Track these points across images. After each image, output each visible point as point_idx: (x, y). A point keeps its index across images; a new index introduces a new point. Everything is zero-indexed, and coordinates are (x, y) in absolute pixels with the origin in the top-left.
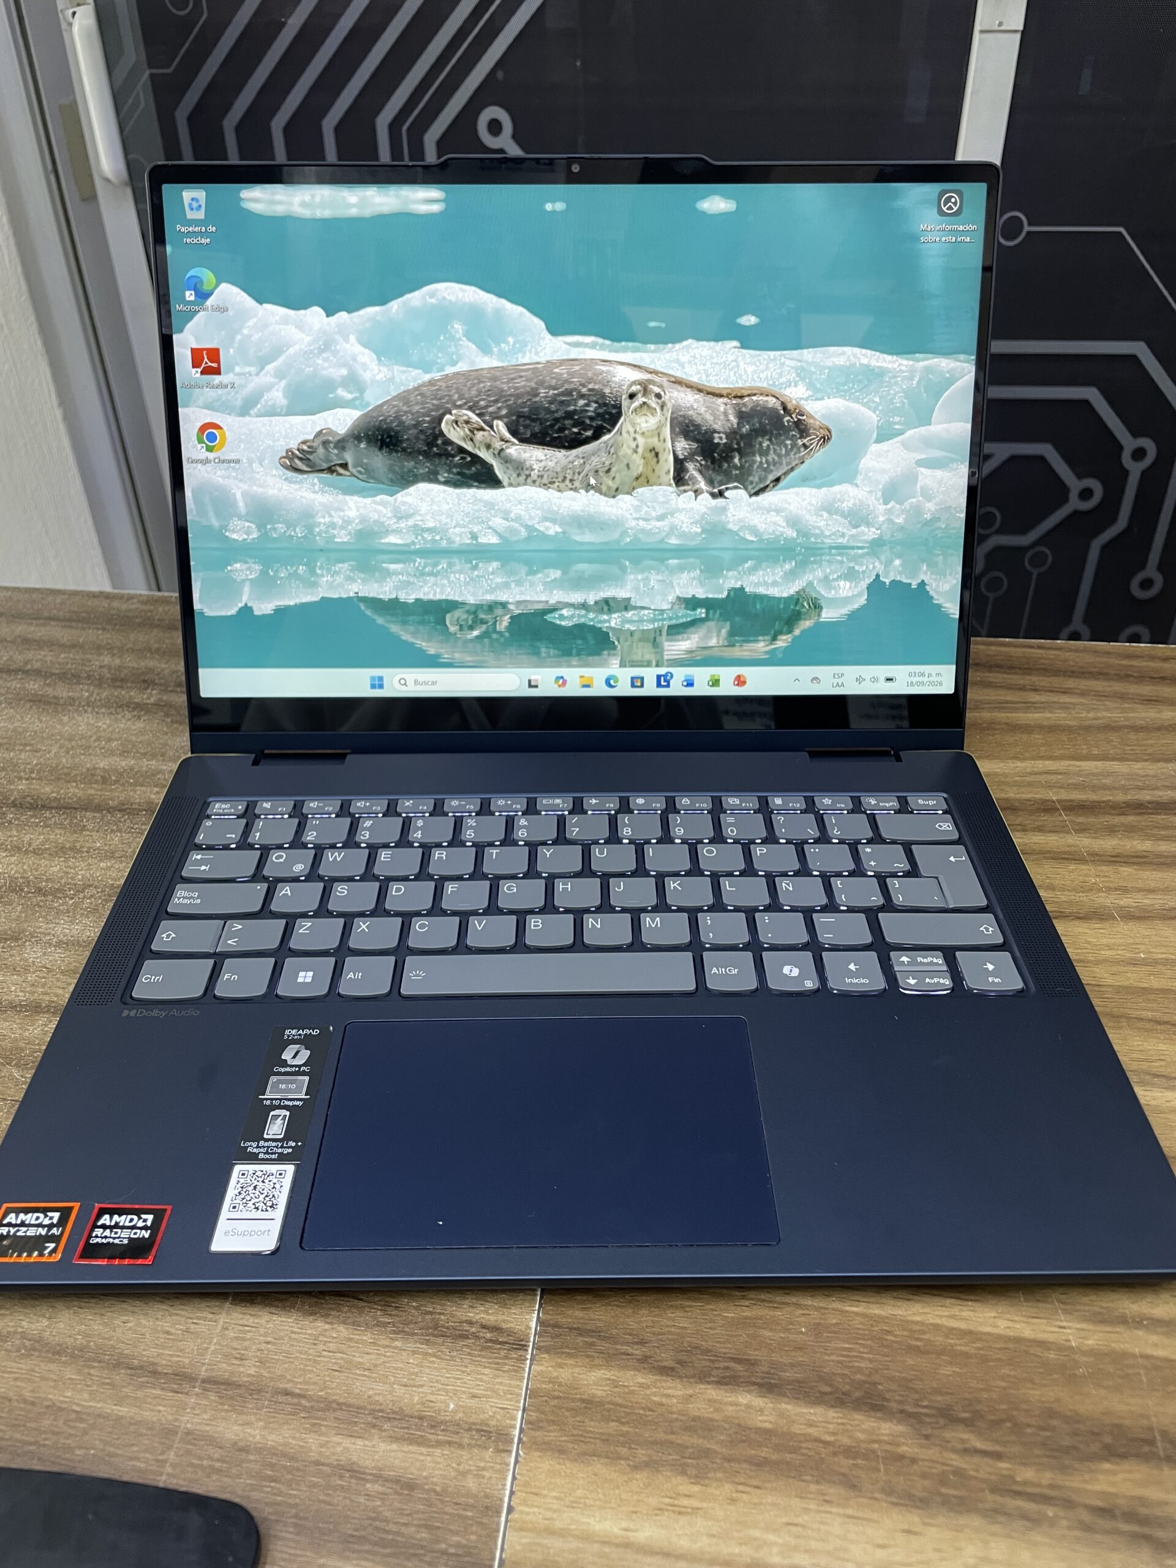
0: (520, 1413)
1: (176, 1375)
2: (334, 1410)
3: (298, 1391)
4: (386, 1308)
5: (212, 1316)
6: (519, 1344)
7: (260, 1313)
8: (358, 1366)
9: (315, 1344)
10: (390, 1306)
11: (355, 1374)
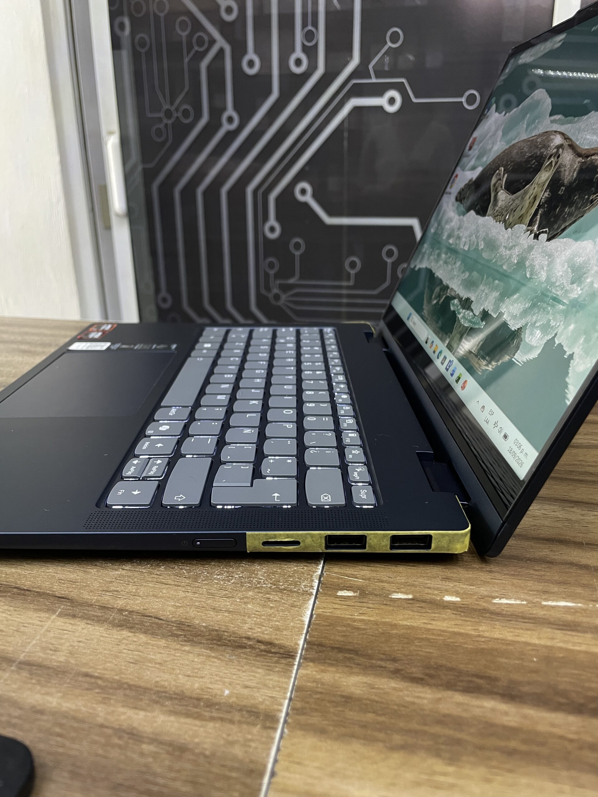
0: (287, 701)
2: (125, 689)
3: (96, 674)
4: (180, 626)
5: (40, 623)
6: (289, 655)
7: (79, 623)
8: (151, 661)
9: (118, 645)
10: (184, 625)
11: (148, 666)
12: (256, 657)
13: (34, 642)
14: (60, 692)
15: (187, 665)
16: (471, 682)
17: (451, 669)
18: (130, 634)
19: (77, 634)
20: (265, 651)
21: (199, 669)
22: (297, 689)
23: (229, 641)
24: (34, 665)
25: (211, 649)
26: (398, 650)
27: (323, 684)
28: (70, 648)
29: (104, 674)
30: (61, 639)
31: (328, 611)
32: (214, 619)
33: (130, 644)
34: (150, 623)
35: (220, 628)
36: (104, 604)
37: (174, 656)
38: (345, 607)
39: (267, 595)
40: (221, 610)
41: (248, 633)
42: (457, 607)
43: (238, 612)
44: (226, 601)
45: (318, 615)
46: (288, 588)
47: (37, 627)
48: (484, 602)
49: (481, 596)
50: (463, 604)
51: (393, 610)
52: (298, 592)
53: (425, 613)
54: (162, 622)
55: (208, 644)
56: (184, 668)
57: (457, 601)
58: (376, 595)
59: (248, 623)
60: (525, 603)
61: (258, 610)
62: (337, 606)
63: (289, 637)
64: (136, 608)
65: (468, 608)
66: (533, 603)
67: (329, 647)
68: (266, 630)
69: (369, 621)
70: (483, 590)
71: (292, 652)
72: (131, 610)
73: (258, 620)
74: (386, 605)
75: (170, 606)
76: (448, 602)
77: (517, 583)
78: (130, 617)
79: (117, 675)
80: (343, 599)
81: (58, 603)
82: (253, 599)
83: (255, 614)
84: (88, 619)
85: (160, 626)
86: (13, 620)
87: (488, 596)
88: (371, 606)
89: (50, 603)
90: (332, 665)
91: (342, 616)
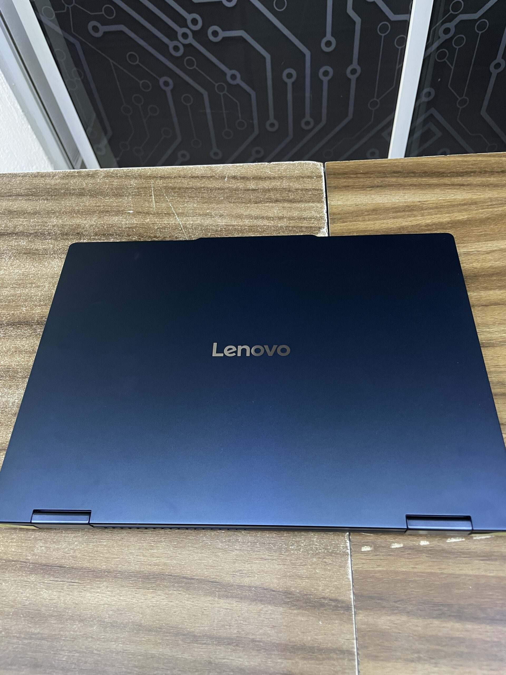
1: (204, 636)
2: (276, 647)
3: (257, 639)
5: (211, 605)
7: (232, 602)
10: (287, 593)
12: (332, 612)
14: (245, 655)
16: (440, 610)
17: (430, 603)
18: (263, 606)
20: (335, 606)
22: (358, 630)
23: (315, 602)
24: (224, 639)
25: (308, 610)
26: (402, 592)
27: (369, 625)
31: (360, 566)
32: (301, 586)
33: (265, 614)
34: (269, 595)
35: (307, 592)
37: (291, 618)
38: (368, 561)
39: (324, 560)
40: (303, 577)
41: (323, 594)
42: (427, 550)
43: (313, 577)
44: (303, 569)
45: (355, 571)
50: (432, 547)
51: (395, 559)
52: (340, 554)
53: (411, 559)
54: (275, 593)
55: (304, 606)
57: (428, 545)
58: (383, 547)
59: (321, 586)
61: (323, 574)
62: (364, 561)
63: (344, 593)
64: (257, 583)
65: (434, 550)
67: (367, 597)
68: (332, 590)
69: (384, 571)
71: (349, 605)
72: (255, 586)
73: (325, 582)
75: (275, 579)
76: (423, 547)
78: (257, 592)
79: (268, 638)
80: (366, 555)
81: (213, 587)
82: (317, 564)
83: (322, 578)
84: (235, 597)
85: (275, 597)
88: (382, 558)
89: (209, 587)
91: (368, 569)
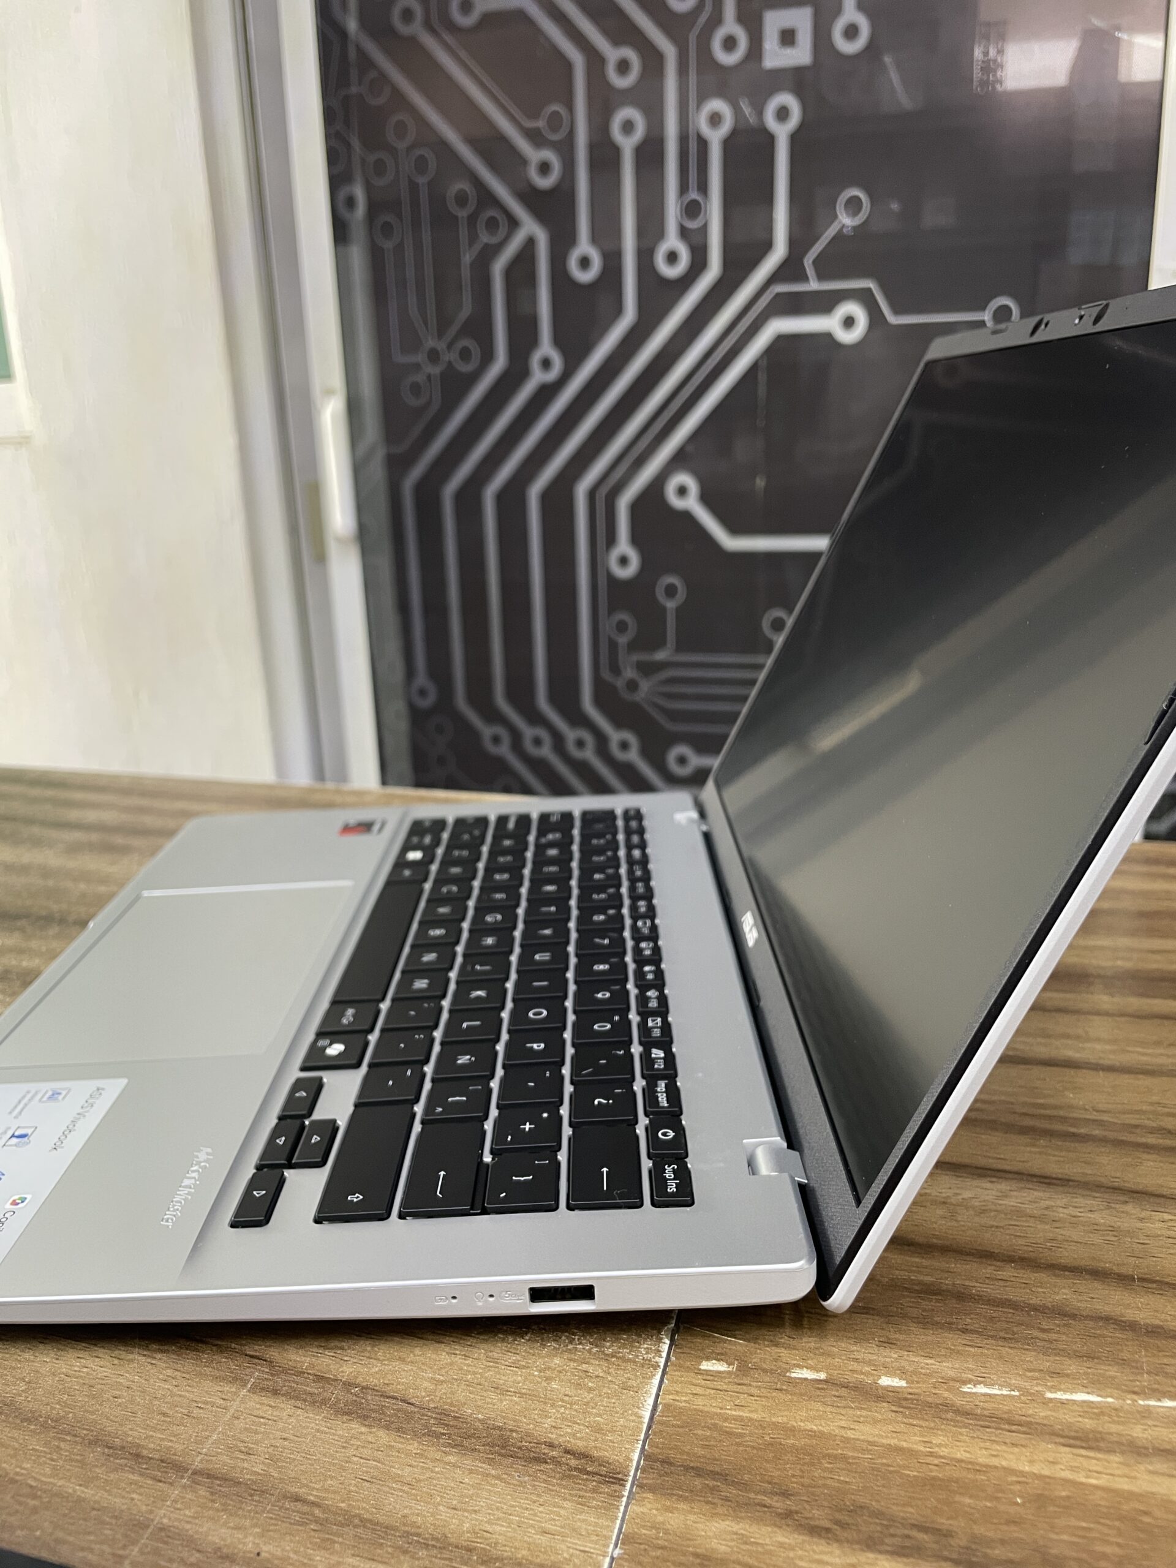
1: (162, 1461)
4: (442, 1417)
5: (222, 1402)
6: (614, 1478)
7: (282, 1406)
8: (397, 1479)
9: (344, 1447)
10: (448, 1415)
11: (390, 1488)
12: (562, 1479)
13: (215, 1437)
14: (256, 1525)
15: (452, 1489)
16: (908, 1537)
17: (879, 1514)
18: (363, 1429)
19: (281, 1425)
20: (576, 1469)
21: (471, 1498)
22: (625, 1539)
23: (520, 1448)
24: (217, 1478)
25: (490, 1462)
26: (793, 1476)
27: (666, 1532)
28: (270, 1450)
29: (324, 1499)
30: (256, 1432)
31: (684, 1398)
32: (496, 1407)
33: (363, 1447)
34: (394, 1410)
35: (505, 1423)
36: (322, 1372)
37: (432, 1471)
38: (712, 1392)
39: (584, 1365)
40: (507, 1391)
41: (550, 1435)
42: (899, 1398)
43: (536, 1396)
44: (516, 1374)
45: (667, 1406)
46: (619, 1353)
47: (219, 1409)
48: (946, 1390)
49: (943, 1378)
50: (911, 1394)
51: (791, 1401)
53: (845, 1408)
54: (413, 1409)
55: (485, 1452)
56: (447, 1494)
57: (901, 1387)
58: (765, 1371)
59: (551, 1417)
60: (1016, 1393)
61: (567, 1393)
62: (698, 1390)
63: (616, 1445)
64: (373, 1381)
65: (917, 1400)
66: (1031, 1394)
67: (680, 1466)
68: (580, 1431)
69: (750, 1419)
70: (948, 1368)
71: (619, 1473)
72: (364, 1384)
73: (567, 1412)
74: (781, 1390)
75: (426, 1380)
76: (886, 1388)
77: (1008, 1354)
78: (363, 1398)
79: (343, 1502)
80: (709, 1378)
81: (249, 1367)
82: (560, 1372)
83: (563, 1401)
84: (297, 1398)
85: (409, 1417)
86: (181, 1396)
87: (954, 1380)
88: (756, 1392)
89: (237, 1366)
90: (684, 1499)
91: (706, 1409)
